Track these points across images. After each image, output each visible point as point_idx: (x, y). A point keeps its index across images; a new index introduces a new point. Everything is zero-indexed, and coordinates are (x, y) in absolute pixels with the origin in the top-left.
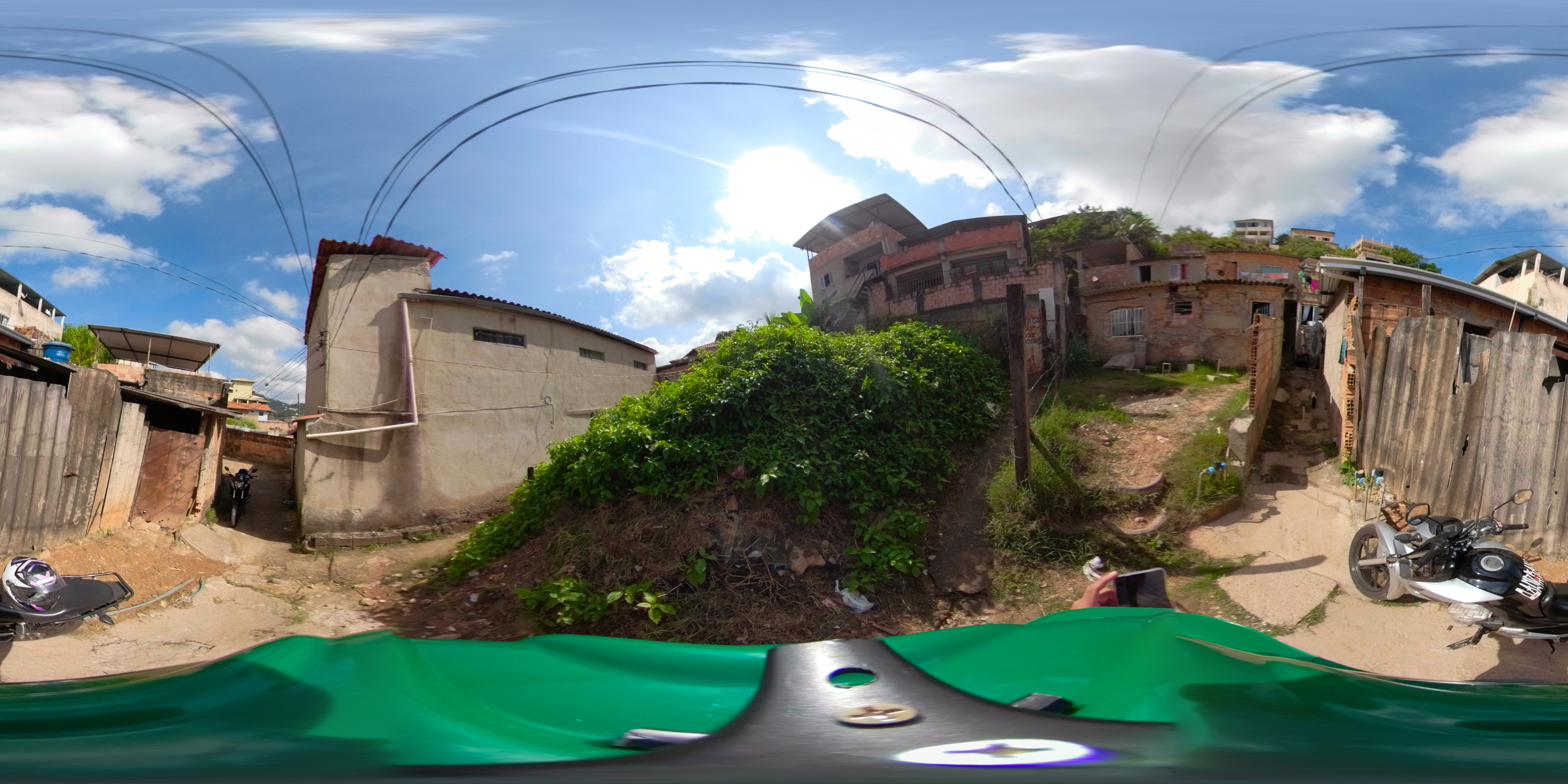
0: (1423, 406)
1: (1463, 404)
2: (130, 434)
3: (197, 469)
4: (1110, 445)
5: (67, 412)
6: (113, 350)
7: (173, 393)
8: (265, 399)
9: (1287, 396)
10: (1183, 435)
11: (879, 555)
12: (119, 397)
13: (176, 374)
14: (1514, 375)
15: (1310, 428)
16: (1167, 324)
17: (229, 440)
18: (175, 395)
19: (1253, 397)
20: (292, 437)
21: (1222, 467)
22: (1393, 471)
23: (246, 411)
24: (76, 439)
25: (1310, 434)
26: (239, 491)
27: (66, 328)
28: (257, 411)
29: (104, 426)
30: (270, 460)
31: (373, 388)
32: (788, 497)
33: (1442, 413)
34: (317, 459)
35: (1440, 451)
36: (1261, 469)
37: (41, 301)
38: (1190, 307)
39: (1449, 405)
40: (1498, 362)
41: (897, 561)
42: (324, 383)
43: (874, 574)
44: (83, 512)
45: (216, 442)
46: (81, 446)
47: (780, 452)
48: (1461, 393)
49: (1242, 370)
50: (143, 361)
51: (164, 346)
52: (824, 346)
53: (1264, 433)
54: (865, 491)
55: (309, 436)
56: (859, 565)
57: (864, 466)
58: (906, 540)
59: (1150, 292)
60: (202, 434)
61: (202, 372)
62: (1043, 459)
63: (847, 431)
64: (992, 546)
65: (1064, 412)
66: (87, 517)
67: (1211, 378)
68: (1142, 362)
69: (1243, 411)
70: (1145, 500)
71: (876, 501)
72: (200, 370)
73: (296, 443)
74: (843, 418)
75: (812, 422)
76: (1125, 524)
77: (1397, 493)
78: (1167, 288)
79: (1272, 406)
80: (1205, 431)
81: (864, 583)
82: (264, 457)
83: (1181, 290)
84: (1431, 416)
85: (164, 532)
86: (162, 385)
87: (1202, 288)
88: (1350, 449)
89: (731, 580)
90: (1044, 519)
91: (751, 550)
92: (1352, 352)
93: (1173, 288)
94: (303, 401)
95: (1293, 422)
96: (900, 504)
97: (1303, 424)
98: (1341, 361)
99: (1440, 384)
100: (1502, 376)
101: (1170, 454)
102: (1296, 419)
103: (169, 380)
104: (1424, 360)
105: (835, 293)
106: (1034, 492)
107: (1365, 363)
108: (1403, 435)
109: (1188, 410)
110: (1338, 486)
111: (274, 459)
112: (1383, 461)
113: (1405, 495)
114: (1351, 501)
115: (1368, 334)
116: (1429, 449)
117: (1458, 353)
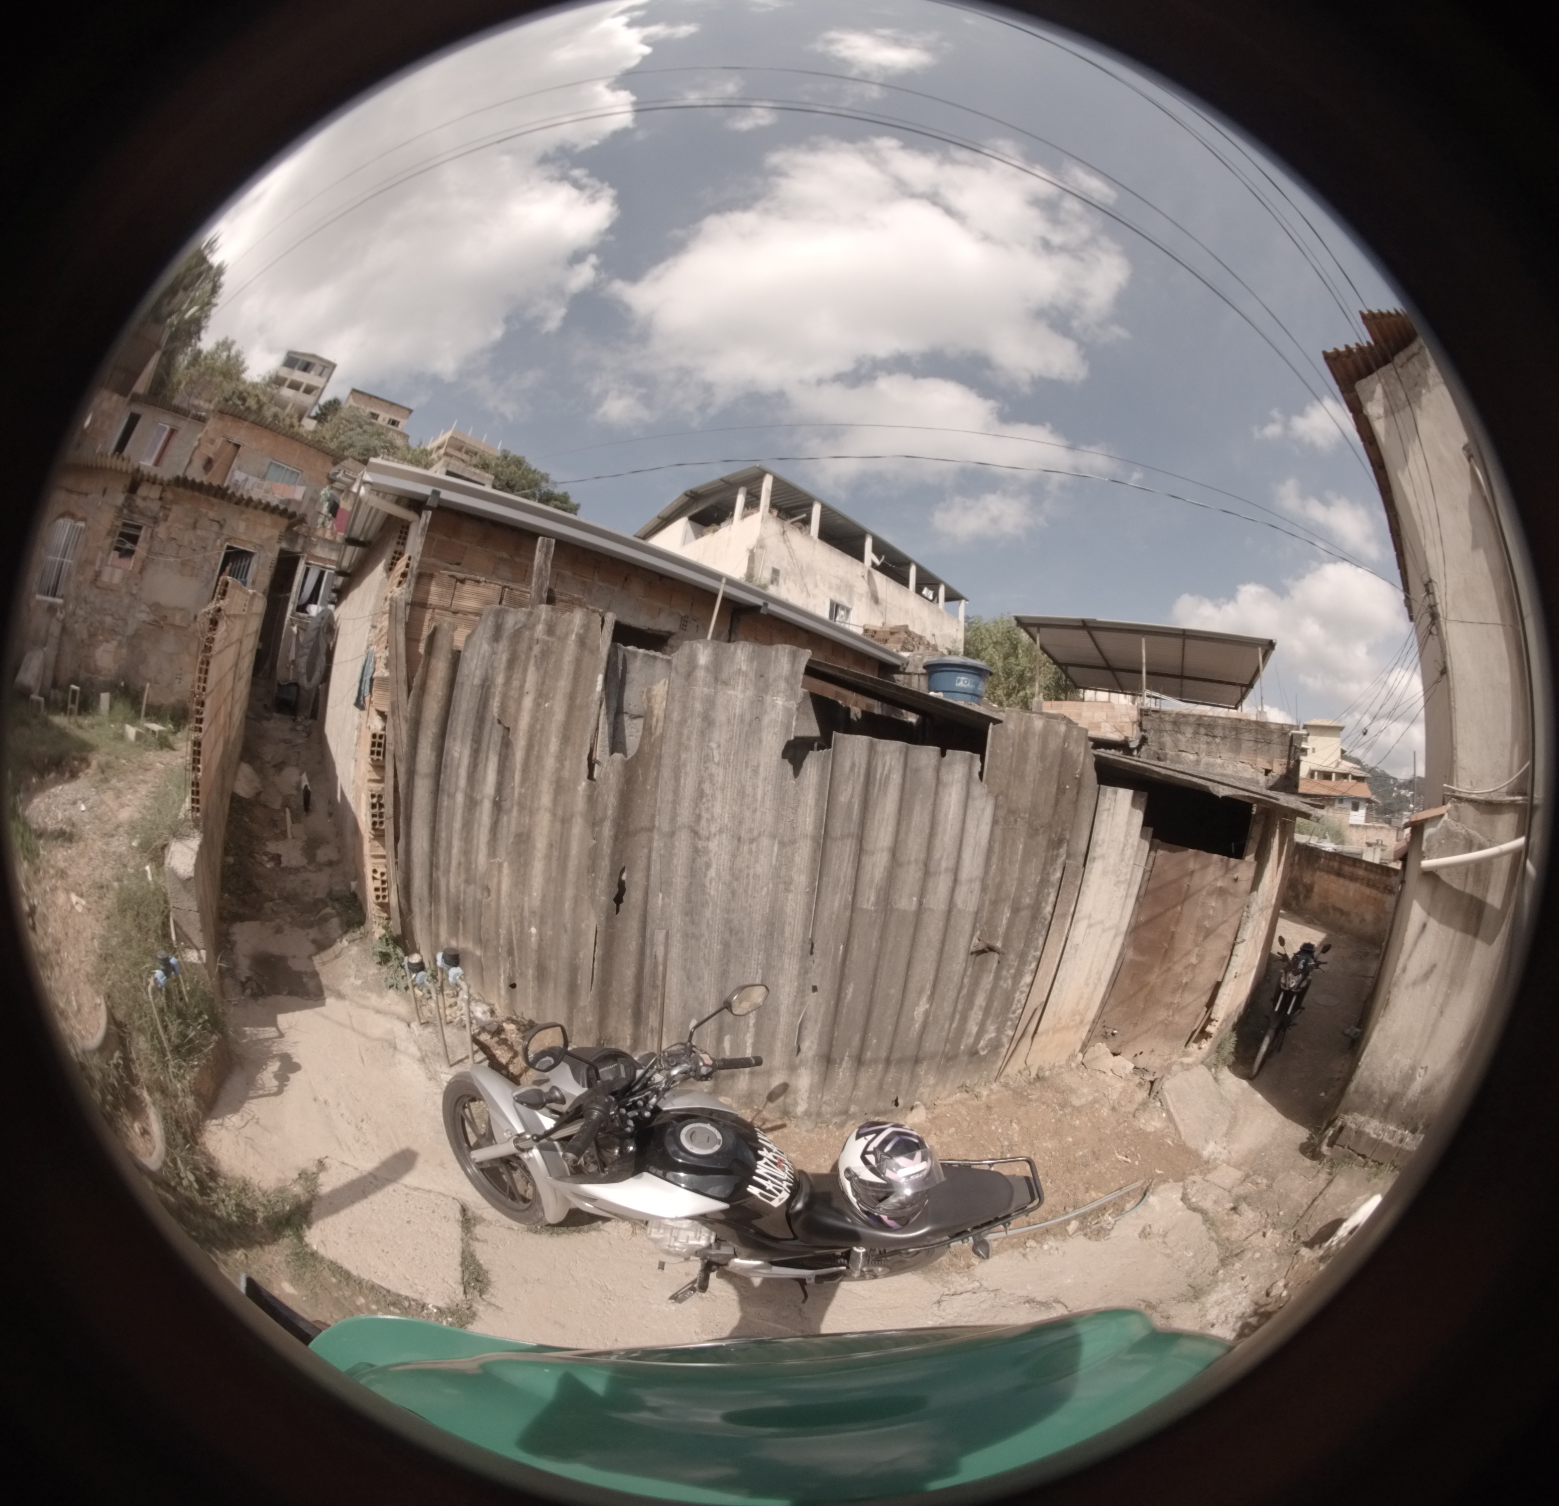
0: (527, 808)
1: (610, 800)
2: (1113, 858)
6: (1070, 670)
9: (257, 783)
12: (1092, 775)
13: (1200, 717)
14: (719, 736)
15: (305, 861)
20: (1399, 866)
22: (478, 953)
25: (305, 876)
26: (1288, 996)
28: (1348, 799)
33: (566, 821)
34: (1424, 927)
35: (568, 905)
36: (235, 965)
39: (580, 804)
40: (684, 708)
45: (1272, 877)
48: (606, 777)
49: (180, 717)
51: (1170, 655)
53: (222, 875)
55: (1424, 863)
67: (132, 733)
69: (183, 822)
73: (1403, 882)
77: (493, 1000)
79: (231, 808)
80: (130, 877)
84: (543, 831)
85: (1137, 1079)
88: (385, 907)
92: (383, 681)
95: (272, 848)
97: (291, 852)
98: (360, 703)
99: (561, 758)
100: (694, 736)
102: (276, 838)
103: (1189, 732)
104: (528, 702)
107: (406, 707)
108: (488, 874)
109: (101, 819)
110: (380, 995)
112: (454, 932)
113: (511, 1006)
114: (412, 1025)
115: (418, 641)
116: (544, 899)
117: (599, 687)
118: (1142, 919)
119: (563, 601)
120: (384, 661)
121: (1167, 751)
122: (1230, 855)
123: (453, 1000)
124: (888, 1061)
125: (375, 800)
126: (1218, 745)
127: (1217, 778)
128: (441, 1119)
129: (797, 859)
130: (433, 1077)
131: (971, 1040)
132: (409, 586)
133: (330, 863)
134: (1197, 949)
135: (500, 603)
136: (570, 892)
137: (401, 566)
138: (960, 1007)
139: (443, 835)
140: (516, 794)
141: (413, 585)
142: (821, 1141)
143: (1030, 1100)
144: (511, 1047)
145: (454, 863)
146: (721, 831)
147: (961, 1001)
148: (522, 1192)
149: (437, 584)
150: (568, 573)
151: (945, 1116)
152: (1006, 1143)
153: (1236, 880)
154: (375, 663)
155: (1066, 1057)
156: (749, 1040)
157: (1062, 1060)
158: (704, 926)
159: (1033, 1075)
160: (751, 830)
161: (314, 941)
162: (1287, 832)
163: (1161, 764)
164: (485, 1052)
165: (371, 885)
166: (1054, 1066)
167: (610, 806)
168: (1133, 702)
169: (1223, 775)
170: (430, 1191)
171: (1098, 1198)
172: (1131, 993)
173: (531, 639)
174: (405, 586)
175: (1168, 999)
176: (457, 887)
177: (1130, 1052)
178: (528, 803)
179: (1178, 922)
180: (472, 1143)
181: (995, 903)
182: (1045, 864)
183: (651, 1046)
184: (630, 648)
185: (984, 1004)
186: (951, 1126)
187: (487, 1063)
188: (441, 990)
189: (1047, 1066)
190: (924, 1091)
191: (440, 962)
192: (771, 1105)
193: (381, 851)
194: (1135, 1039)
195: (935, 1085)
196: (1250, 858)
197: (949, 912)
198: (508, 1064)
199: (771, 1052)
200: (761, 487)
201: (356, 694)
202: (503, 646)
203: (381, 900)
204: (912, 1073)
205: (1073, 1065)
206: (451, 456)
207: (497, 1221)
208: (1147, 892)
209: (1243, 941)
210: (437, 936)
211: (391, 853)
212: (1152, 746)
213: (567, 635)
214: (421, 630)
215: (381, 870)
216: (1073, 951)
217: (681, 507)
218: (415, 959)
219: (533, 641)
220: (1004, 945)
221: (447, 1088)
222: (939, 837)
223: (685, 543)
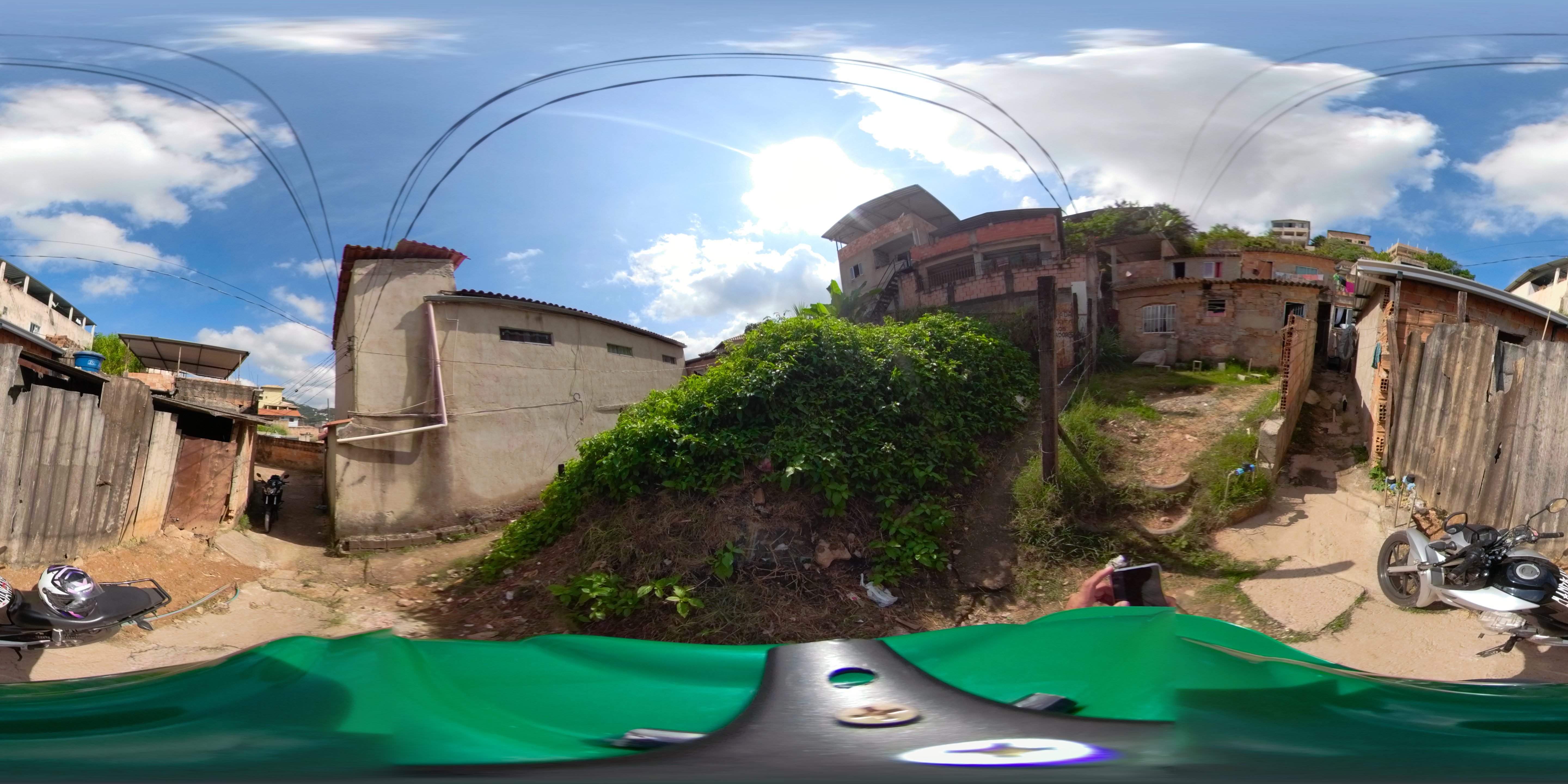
0: (1457, 413)
1: (1497, 411)
2: (163, 443)
3: (230, 476)
4: (1138, 443)
5: (100, 421)
6: (143, 359)
7: (204, 401)
8: (295, 405)
9: (1318, 398)
10: (1212, 435)
11: (904, 549)
12: (151, 406)
13: (206, 382)
14: (1548, 384)
15: (1340, 432)
16: (1200, 322)
17: (260, 447)
18: (206, 404)
19: (1284, 398)
20: (323, 442)
21: (1251, 469)
22: (1424, 477)
23: (276, 418)
24: (109, 448)
25: (1339, 438)
26: (271, 497)
27: (96, 337)
28: (287, 417)
29: (136, 435)
30: (302, 465)
31: (402, 391)
32: (815, 490)
33: (1475, 420)
34: (348, 464)
35: (1472, 459)
36: (1289, 471)
37: (71, 311)
38: (1223, 305)
39: (1482, 413)
40: (1532, 371)
41: (922, 555)
42: (353, 388)
43: (898, 568)
44: (116, 521)
45: (247, 449)
46: (114, 455)
47: (806, 445)
48: (1495, 401)
49: (1273, 371)
50: (173, 370)
51: (193, 355)
52: (852, 338)
53: (1293, 435)
54: (890, 484)
55: (339, 440)
56: (884, 558)
57: (891, 459)
58: (932, 533)
59: (1183, 288)
60: (234, 441)
61: (232, 380)
62: (1070, 455)
63: (874, 424)
64: (1017, 542)
65: (1093, 407)
66: (119, 525)
67: (1242, 377)
68: (1173, 359)
69: (1274, 413)
70: (1172, 499)
71: (903, 494)
72: (230, 378)
73: (327, 448)
74: (871, 410)
75: (838, 414)
76: (1150, 523)
77: (1427, 499)
78: (1201, 285)
79: (1303, 408)
80: (1235, 432)
81: (889, 577)
82: (296, 462)
83: (1215, 288)
84: (1464, 424)
85: (198, 540)
86: (193, 394)
87: (1236, 286)
88: (1380, 454)
89: (758, 573)
90: (1069, 515)
91: (777, 543)
92: (1386, 357)
93: (1207, 286)
94: (332, 405)
95: (1324, 425)
96: (926, 498)
97: (1334, 427)
98: (1374, 366)
99: (1474, 392)
100: (1536, 384)
101: (1198, 454)
102: (1326, 421)
103: (200, 389)
104: (1459, 367)
105: (864, 284)
106: (1060, 489)
107: (1399, 368)
108: (1435, 442)
109: (1218, 409)
110: (1368, 492)
111: (306, 464)
112: (1414, 467)
113: (1436, 502)
114: (1381, 507)
115: (1403, 339)
116: (1461, 455)
117: (1493, 360)
148: (1408, 590)
223: (1529, 294)
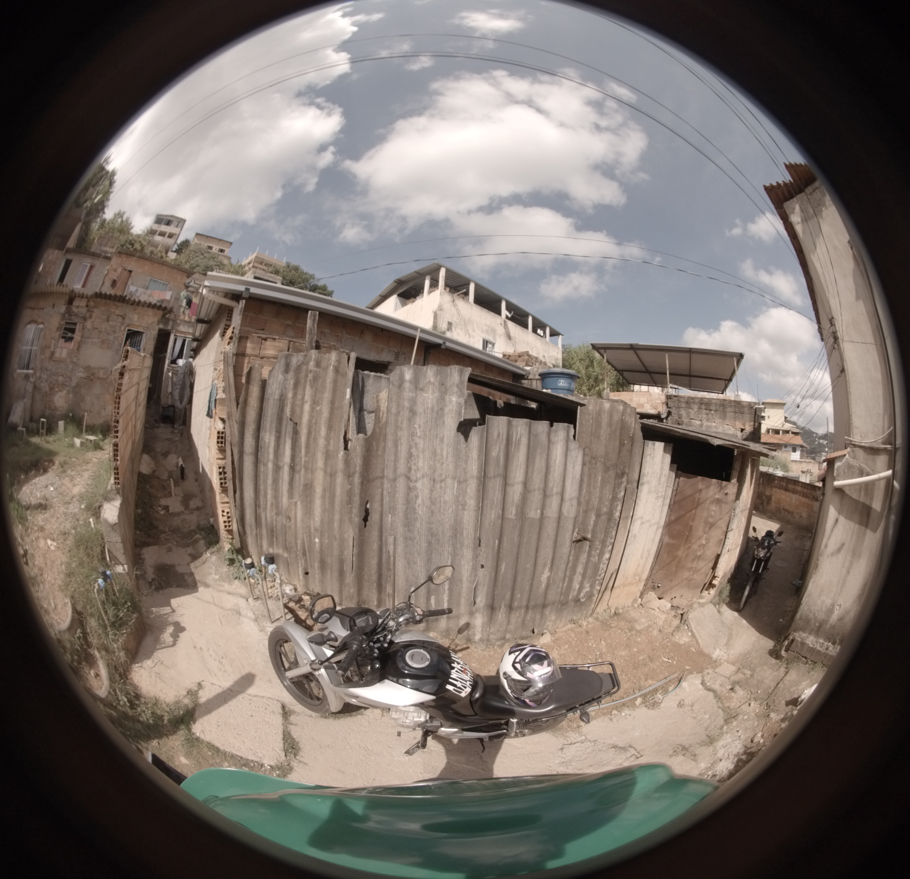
0: (310, 469)
1: (358, 462)
2: (654, 483)
3: (725, 529)
6: (625, 374)
7: (702, 425)
9: (153, 465)
12: (640, 434)
13: (702, 399)
14: (419, 421)
15: (183, 509)
17: (761, 488)
18: (704, 428)
20: (821, 485)
22: (286, 555)
23: (779, 446)
25: (183, 517)
26: (759, 562)
33: (333, 476)
35: (336, 525)
36: (145, 572)
39: (340, 465)
40: (398, 405)
45: (748, 492)
48: (355, 448)
49: (105, 430)
51: (683, 363)
55: (835, 483)
67: (78, 442)
69: (110, 492)
73: (823, 494)
77: (296, 582)
79: (138, 481)
80: (80, 526)
84: (319, 480)
85: (673, 613)
86: (688, 415)
88: (230, 532)
92: (222, 401)
95: (164, 502)
97: (174, 504)
98: (210, 415)
99: (328, 439)
100: (405, 422)
102: (165, 496)
103: (696, 408)
104: (307, 407)
107: (236, 415)
108: (289, 509)
109: (62, 495)
112: (271, 544)
113: (306, 585)
114: (249, 600)
115: (241, 376)
116: (322, 523)
117: (349, 395)
118: (673, 518)
119: (325, 347)
120: (222, 389)
121: (683, 419)
122: (723, 480)
123: (272, 584)
124: (527, 607)
125: (221, 470)
126: (713, 415)
127: (713, 435)
128: (268, 654)
129: (469, 491)
130: (262, 630)
131: (575, 593)
132: (234, 344)
133: (198, 509)
134: (705, 536)
135: (288, 350)
136: (337, 517)
137: (229, 333)
138: (568, 574)
139: (262, 488)
140: (303, 461)
141: (236, 344)
142: (490, 656)
143: (611, 627)
144: (307, 609)
145: (269, 504)
146: (423, 477)
147: (568, 570)
148: (317, 695)
149: (251, 342)
150: (327, 331)
151: (562, 638)
152: (598, 653)
153: (726, 494)
154: (217, 390)
155: (631, 601)
156: (446, 598)
157: (629, 602)
158: (416, 533)
159: (613, 612)
160: (441, 475)
161: (190, 555)
162: (755, 465)
163: (680, 427)
164: (292, 613)
165: (221, 520)
166: (624, 607)
167: (358, 465)
168: (662, 391)
169: (716, 433)
170: (263, 697)
171: (653, 684)
172: (668, 562)
173: (307, 370)
174: (232, 344)
175: (689, 565)
176: (272, 518)
177: (668, 597)
178: (310, 466)
179: (693, 520)
180: (286, 668)
181: (586, 512)
182: (614, 488)
183: (389, 605)
184: (366, 372)
185: (582, 571)
186: (566, 644)
187: (293, 619)
188: (265, 578)
189: (620, 607)
190: (549, 624)
191: (263, 562)
192: (460, 636)
193: (226, 500)
194: (671, 589)
195: (555, 620)
196: (734, 481)
197: (559, 518)
198: (306, 619)
199: (459, 605)
200: (439, 275)
201: (207, 409)
202: (291, 375)
203: (227, 528)
204: (542, 614)
205: (636, 605)
206: (256, 268)
207: (303, 712)
208: (675, 503)
209: (732, 530)
210: (261, 547)
211: (232, 500)
212: (675, 417)
213: (328, 367)
214: (243, 369)
215: (226, 511)
216: (633, 538)
217: (393, 289)
218: (249, 561)
219: (308, 371)
220: (592, 537)
221: (270, 635)
222: (552, 474)
223: (396, 309)
